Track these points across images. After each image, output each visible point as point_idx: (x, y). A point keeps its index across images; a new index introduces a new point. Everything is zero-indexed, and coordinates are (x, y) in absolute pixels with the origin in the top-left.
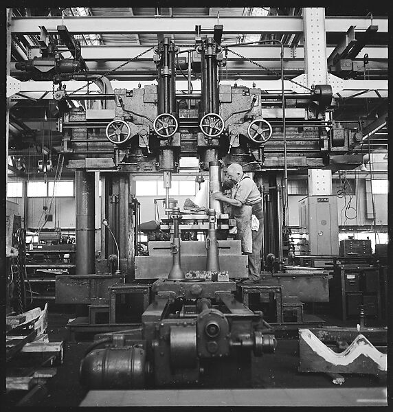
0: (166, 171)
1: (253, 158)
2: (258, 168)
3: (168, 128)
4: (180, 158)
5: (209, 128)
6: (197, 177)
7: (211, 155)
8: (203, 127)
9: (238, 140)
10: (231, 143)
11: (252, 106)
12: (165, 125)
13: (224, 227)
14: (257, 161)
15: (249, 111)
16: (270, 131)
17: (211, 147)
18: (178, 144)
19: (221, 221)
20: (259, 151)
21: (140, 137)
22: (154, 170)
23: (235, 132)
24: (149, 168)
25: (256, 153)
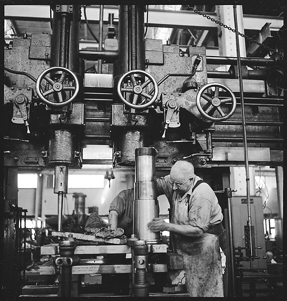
0: (59, 164)
1: (198, 147)
2: (202, 163)
3: (63, 91)
4: (84, 146)
5: (133, 93)
6: (107, 173)
7: (133, 141)
8: (122, 92)
9: (177, 117)
10: (167, 121)
11: (194, 70)
12: (58, 86)
13: (160, 268)
14: (205, 152)
15: (191, 76)
16: (232, 101)
17: (133, 129)
18: (80, 121)
19: (153, 258)
20: (207, 137)
21: (15, 107)
22: (41, 163)
23: (173, 104)
24: (34, 160)
25: (202, 139)
